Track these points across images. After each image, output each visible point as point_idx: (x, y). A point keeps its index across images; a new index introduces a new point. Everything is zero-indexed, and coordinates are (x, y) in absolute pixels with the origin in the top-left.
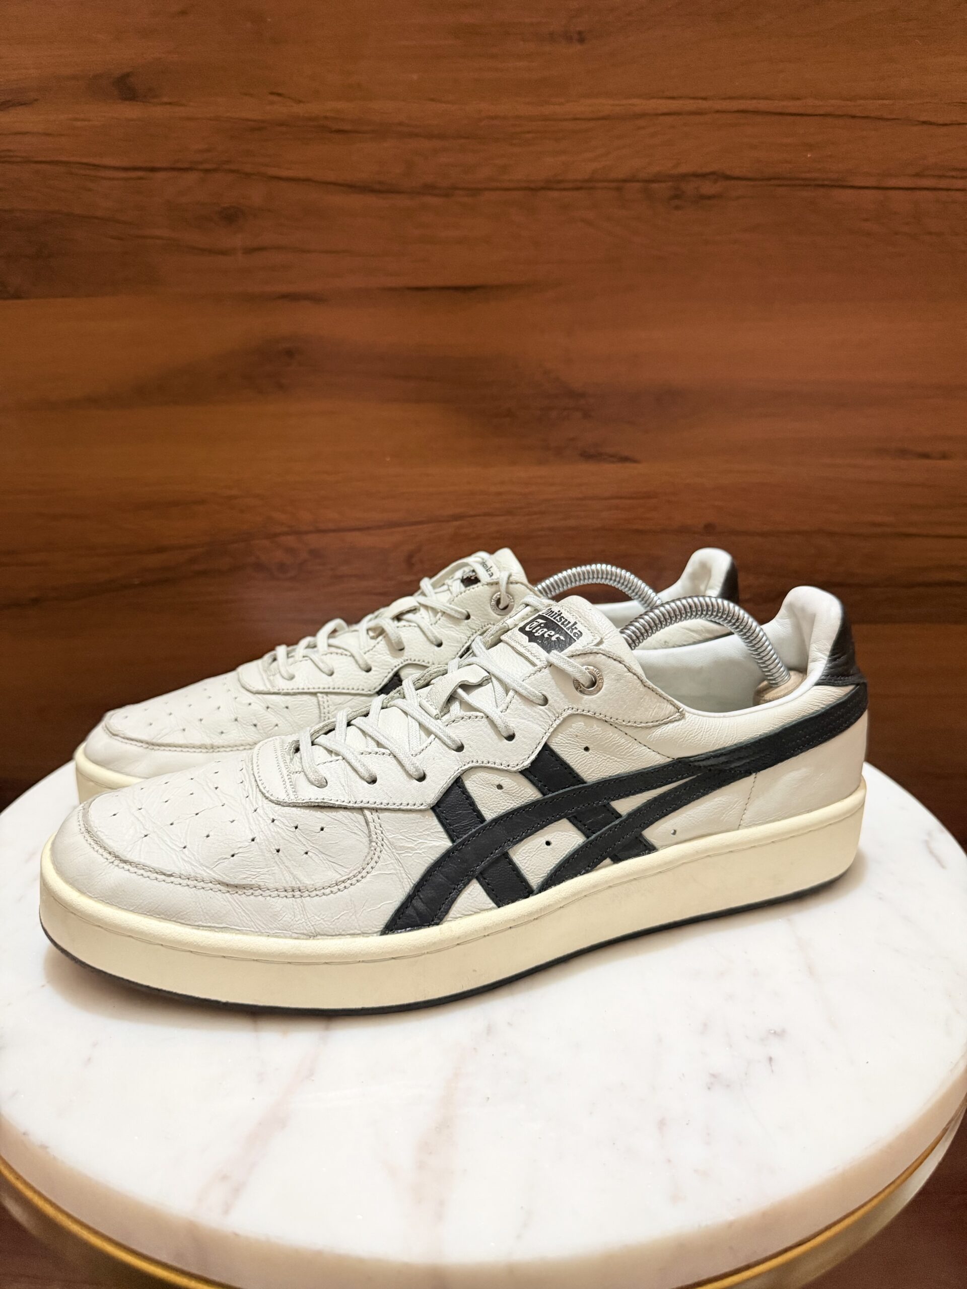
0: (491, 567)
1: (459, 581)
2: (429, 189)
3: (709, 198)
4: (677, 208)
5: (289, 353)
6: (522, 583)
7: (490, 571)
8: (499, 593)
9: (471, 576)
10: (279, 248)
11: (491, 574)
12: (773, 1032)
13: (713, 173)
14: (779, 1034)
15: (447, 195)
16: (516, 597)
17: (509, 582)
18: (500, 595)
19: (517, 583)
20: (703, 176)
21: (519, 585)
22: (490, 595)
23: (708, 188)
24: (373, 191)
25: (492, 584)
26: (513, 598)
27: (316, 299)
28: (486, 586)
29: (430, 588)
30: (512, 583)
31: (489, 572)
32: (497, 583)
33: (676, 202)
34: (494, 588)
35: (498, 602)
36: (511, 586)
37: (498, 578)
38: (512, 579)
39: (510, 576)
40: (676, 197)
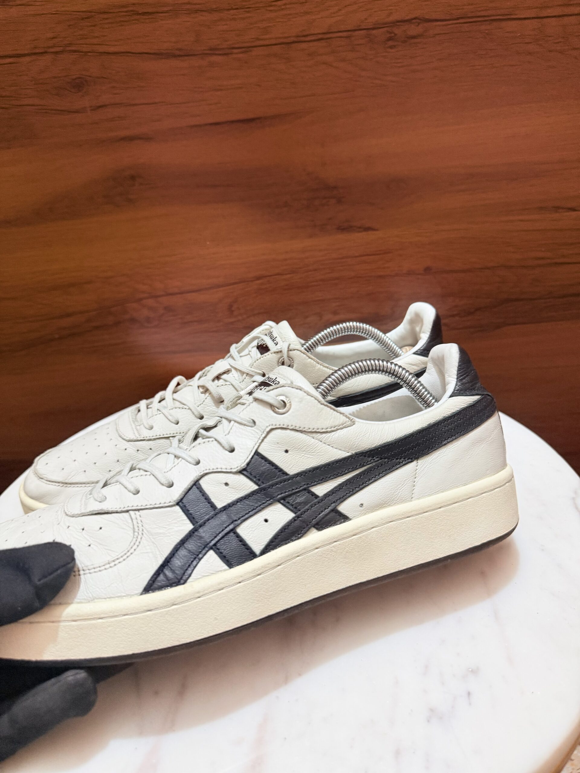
0: (276, 337)
1: (255, 348)
3: (414, 37)
4: (391, 47)
5: (133, 178)
6: (298, 350)
7: (275, 340)
8: (283, 358)
9: (264, 344)
10: (115, 104)
11: (276, 343)
13: (415, 18)
16: (294, 359)
17: (289, 350)
18: (283, 359)
19: (294, 350)
20: (409, 21)
21: (295, 351)
22: (277, 360)
23: (413, 30)
25: (278, 352)
26: (293, 360)
27: (145, 138)
28: (274, 354)
29: (237, 353)
30: (291, 350)
31: (275, 342)
32: (281, 352)
33: (390, 43)
34: (279, 355)
35: (283, 363)
36: (291, 352)
37: (281, 348)
38: (291, 347)
39: (290, 345)
40: (390, 39)
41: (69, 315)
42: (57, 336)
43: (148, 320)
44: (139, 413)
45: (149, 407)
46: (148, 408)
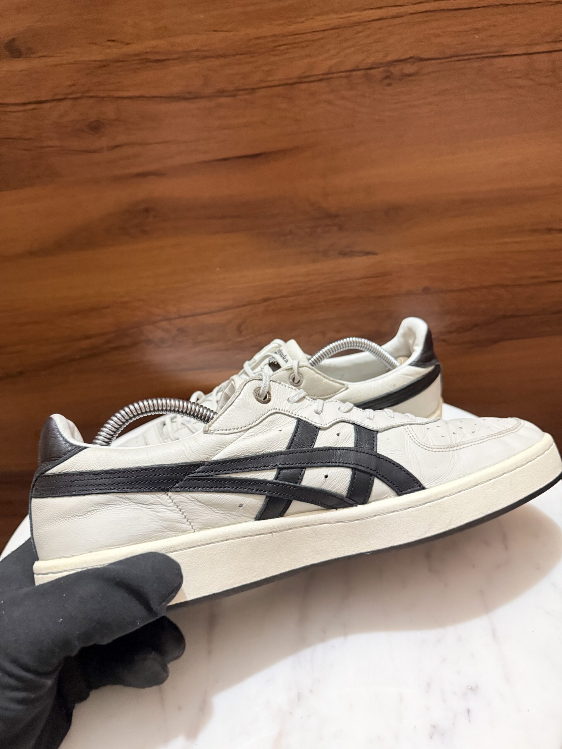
0: (286, 355)
1: (267, 366)
2: (221, 93)
3: (409, 75)
4: (389, 85)
5: (147, 210)
6: (306, 366)
7: (285, 358)
8: (293, 374)
9: (275, 362)
10: (131, 144)
11: (286, 361)
12: (470, 687)
13: (411, 58)
14: (474, 689)
15: (234, 96)
16: (304, 375)
17: (299, 367)
18: (294, 375)
20: (405, 61)
21: (304, 368)
22: (288, 376)
23: (409, 69)
24: (185, 99)
25: (288, 369)
26: (302, 376)
27: (158, 174)
28: (285, 371)
29: (250, 370)
30: (300, 367)
31: (285, 359)
32: (291, 369)
33: (387, 81)
34: (290, 372)
35: (294, 379)
36: (300, 369)
37: (292, 366)
38: (300, 365)
39: (299, 362)
40: (387, 77)
41: (88, 337)
42: (78, 357)
43: (163, 340)
44: (165, 427)
45: (174, 420)
46: (172, 422)
